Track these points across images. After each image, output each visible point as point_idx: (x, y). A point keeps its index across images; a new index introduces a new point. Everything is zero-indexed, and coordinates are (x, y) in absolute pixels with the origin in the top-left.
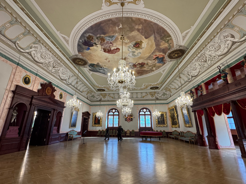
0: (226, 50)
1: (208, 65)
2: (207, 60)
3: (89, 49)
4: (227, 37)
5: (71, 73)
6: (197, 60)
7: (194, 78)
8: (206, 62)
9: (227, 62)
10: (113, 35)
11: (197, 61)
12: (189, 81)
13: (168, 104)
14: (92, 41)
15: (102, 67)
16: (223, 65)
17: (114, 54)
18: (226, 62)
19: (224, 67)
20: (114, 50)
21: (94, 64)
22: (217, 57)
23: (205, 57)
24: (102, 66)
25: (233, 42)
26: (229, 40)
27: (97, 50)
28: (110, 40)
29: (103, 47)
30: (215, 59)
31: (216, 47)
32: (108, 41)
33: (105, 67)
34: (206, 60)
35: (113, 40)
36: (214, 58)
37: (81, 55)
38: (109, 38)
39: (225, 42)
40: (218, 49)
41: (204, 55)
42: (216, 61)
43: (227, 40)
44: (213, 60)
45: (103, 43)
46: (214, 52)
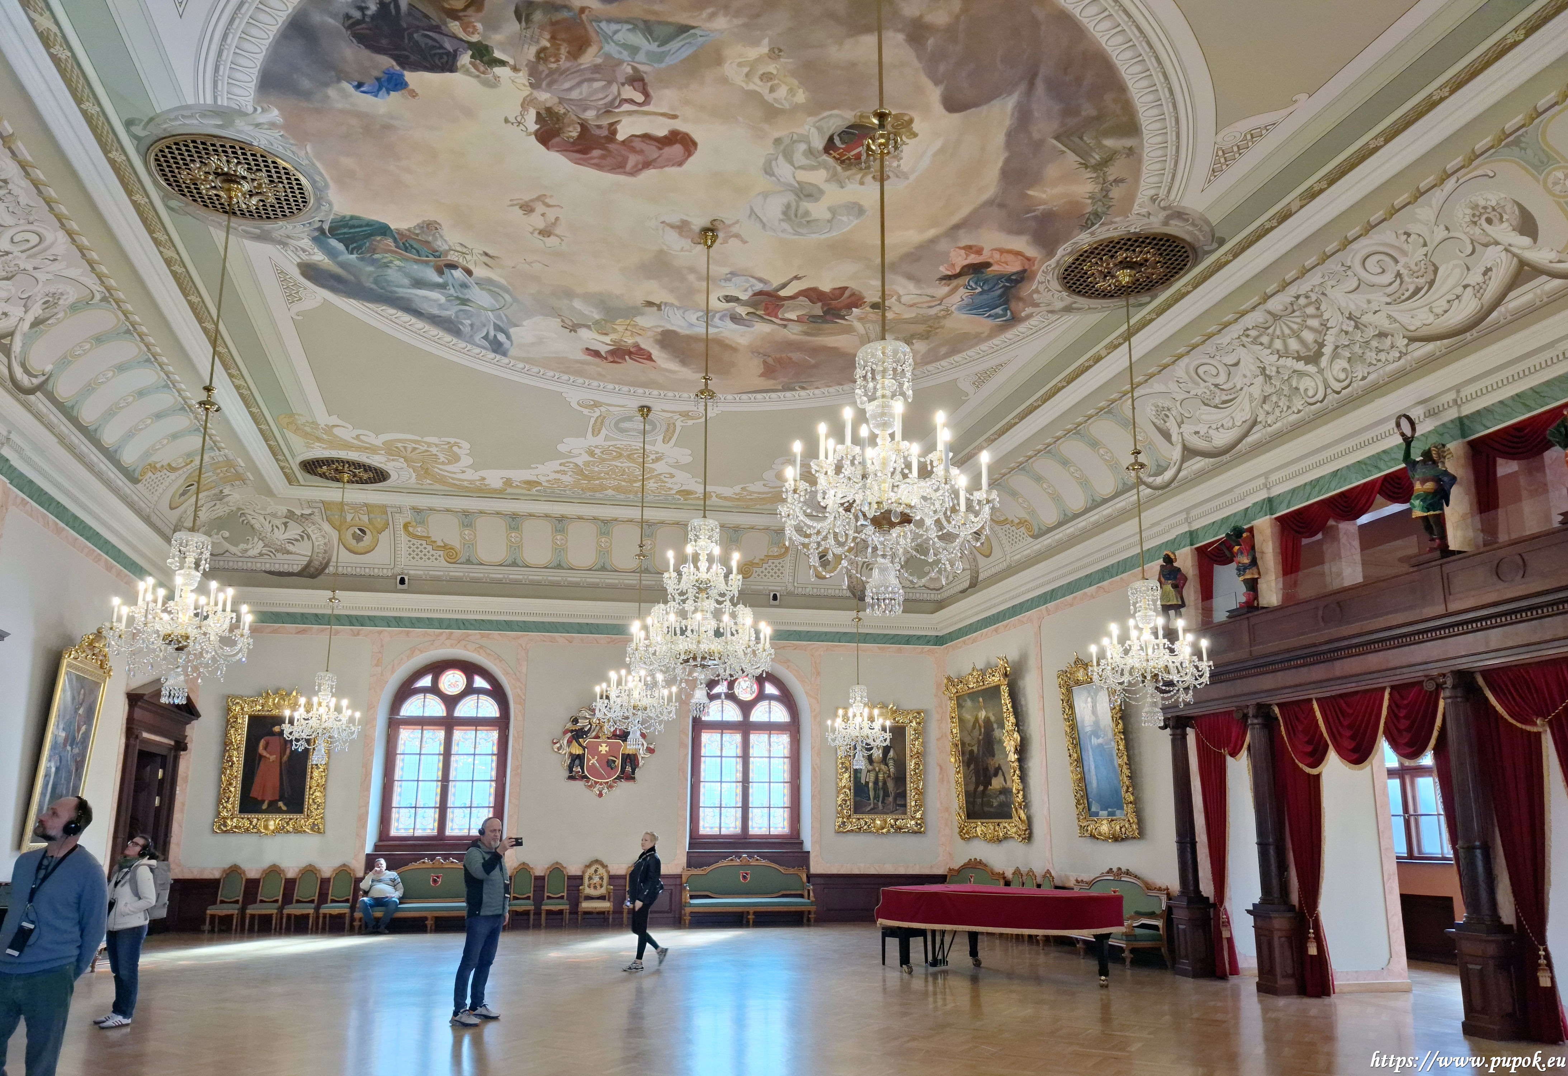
0: (1467, 308)
1: (1327, 386)
2: (1327, 350)
3: (394, 83)
4: (1489, 221)
5: (79, 271)
6: (1253, 333)
7: (1198, 464)
8: (1314, 358)
9: (1463, 394)
10: (683, 18)
11: (1255, 341)
12: (1159, 480)
13: (939, 641)
14: (455, 27)
15: (453, 266)
16: (1431, 414)
17: (622, 178)
18: (1452, 395)
19: (1436, 431)
20: (638, 144)
21: (384, 230)
22: (1401, 342)
23: (1314, 323)
24: (453, 257)
25: (1522, 263)
26: (1497, 243)
27: (469, 113)
28: (641, 57)
29: (545, 97)
30: (1383, 356)
31: (1406, 266)
32: (620, 62)
33: (479, 272)
34: (1321, 345)
35: (669, 61)
36: (1374, 344)
37: (273, 125)
38: (638, 39)
39: (1469, 249)
40: (1417, 290)
41: (1311, 310)
42: (1390, 368)
43: (1485, 240)
44: (1371, 356)
45: (564, 63)
46: (1388, 304)
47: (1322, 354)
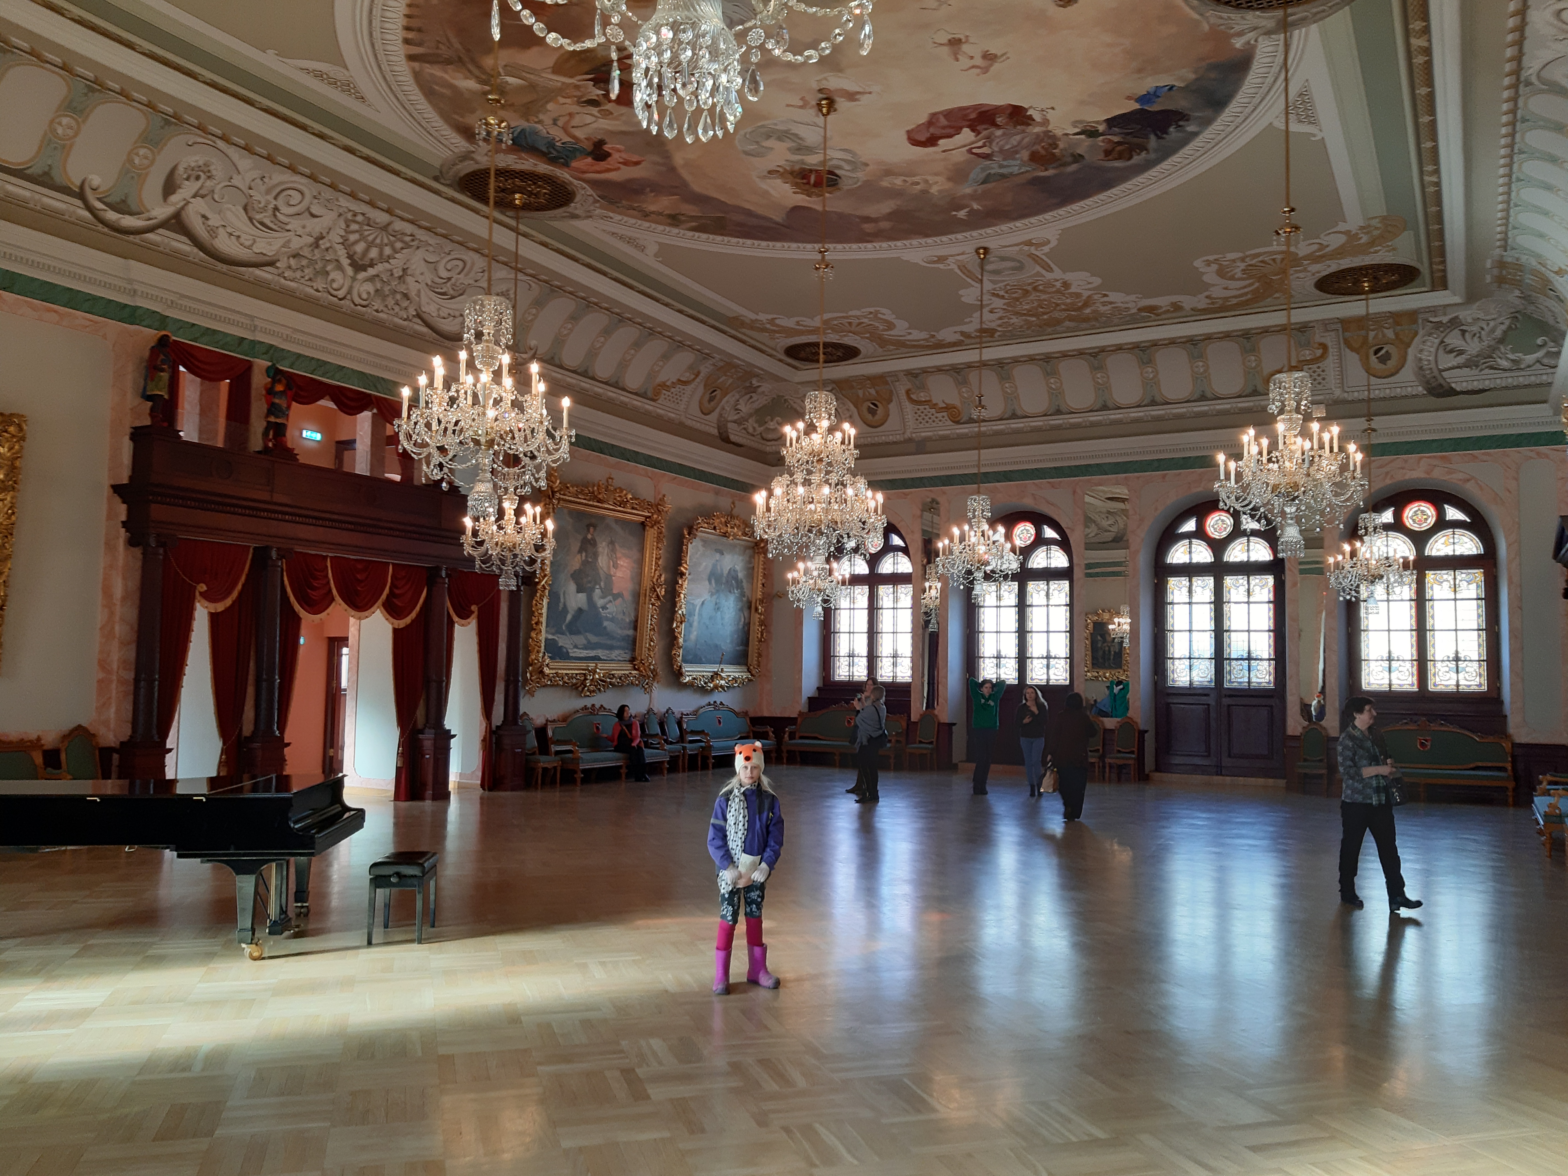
1: (349, 292)
2: (371, 271)
6: (359, 219)
8: (358, 267)
14: (1116, 139)
20: (952, 130)
28: (995, 166)
29: (1036, 130)
30: (397, 308)
31: (457, 280)
32: (1004, 159)
34: (372, 265)
36: (398, 297)
42: (396, 320)
44: (390, 302)
45: (1038, 148)
46: (427, 285)
47: (365, 270)
